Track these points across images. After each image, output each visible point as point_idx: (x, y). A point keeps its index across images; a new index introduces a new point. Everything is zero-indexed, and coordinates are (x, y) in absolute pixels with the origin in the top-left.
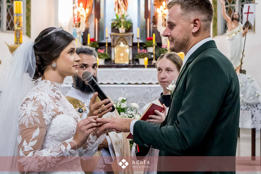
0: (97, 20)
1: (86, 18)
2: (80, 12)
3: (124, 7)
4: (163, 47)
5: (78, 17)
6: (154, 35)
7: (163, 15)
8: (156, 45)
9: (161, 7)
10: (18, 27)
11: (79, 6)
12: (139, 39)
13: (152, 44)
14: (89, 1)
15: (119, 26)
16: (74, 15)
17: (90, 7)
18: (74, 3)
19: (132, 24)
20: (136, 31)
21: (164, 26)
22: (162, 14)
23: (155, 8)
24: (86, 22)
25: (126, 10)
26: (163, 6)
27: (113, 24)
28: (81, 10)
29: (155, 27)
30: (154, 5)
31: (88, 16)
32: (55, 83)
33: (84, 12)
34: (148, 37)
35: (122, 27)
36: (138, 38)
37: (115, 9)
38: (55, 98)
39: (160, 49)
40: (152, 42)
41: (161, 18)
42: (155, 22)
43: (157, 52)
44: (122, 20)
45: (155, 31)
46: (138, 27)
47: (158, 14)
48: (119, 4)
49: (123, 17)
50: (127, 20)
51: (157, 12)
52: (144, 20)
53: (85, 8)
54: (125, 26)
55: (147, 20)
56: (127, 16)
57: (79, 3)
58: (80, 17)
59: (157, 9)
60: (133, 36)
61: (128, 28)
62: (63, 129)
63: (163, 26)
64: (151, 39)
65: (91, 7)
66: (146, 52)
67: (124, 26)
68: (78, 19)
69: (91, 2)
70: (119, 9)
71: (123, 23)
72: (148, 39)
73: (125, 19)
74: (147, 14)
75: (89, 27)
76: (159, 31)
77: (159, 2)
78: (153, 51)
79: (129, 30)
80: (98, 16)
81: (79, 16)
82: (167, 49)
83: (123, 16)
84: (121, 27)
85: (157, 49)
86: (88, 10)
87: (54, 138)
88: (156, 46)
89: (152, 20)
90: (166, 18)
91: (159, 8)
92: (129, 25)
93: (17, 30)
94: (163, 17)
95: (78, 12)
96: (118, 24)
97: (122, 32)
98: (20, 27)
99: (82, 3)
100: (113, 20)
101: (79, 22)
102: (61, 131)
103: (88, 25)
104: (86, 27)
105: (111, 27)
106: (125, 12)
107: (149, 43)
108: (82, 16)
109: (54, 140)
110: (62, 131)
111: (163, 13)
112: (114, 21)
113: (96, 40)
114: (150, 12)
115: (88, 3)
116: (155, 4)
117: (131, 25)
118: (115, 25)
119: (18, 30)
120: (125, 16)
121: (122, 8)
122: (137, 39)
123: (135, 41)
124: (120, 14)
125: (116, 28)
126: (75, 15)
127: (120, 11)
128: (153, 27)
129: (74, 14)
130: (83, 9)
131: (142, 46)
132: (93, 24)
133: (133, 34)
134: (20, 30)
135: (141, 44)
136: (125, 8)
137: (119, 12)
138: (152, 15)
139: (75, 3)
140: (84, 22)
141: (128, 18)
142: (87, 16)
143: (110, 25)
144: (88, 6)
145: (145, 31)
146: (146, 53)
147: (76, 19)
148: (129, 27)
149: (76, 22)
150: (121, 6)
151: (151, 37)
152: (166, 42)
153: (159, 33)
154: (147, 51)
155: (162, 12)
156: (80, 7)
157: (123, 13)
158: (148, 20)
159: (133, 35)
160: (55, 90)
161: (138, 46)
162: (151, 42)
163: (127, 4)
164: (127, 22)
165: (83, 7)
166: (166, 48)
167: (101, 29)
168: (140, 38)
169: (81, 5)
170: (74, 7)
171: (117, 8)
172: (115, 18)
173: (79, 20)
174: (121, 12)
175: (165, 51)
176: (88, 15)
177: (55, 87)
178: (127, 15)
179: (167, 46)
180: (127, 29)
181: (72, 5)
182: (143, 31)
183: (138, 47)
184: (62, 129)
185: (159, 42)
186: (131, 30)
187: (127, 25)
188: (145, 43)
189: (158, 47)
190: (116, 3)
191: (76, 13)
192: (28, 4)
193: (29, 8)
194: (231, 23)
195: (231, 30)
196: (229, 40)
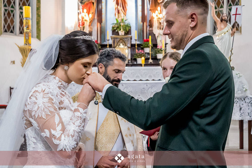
0: (99, 24)
1: (90, 22)
2: (84, 17)
3: (123, 12)
4: (158, 47)
5: (82, 21)
6: (150, 37)
7: (158, 19)
8: (152, 46)
9: (157, 12)
11: (83, 12)
12: (136, 41)
13: (149, 45)
14: (92, 8)
15: (118, 30)
16: (79, 20)
17: (93, 13)
18: (79, 9)
19: (130, 27)
20: (134, 34)
21: (159, 29)
22: (157, 19)
23: (151, 13)
24: (89, 26)
25: (125, 15)
26: (158, 11)
27: (113, 27)
28: (85, 15)
29: (151, 30)
30: (150, 10)
31: (91, 21)
33: (87, 17)
34: (145, 39)
35: (122, 30)
36: (136, 40)
37: (115, 14)
39: (156, 49)
40: (149, 43)
42: (151, 25)
43: (153, 52)
44: (122, 24)
45: (151, 33)
46: (136, 30)
47: (154, 18)
48: (119, 9)
49: (122, 21)
50: (126, 24)
51: (152, 16)
52: (142, 23)
53: (89, 14)
54: (124, 29)
55: (143, 23)
56: (126, 20)
57: (83, 9)
58: (84, 21)
59: (152, 13)
60: (131, 38)
63: (158, 29)
64: (148, 41)
65: (94, 13)
66: (143, 52)
67: (123, 29)
68: (82, 23)
69: (94, 9)
70: (119, 14)
71: (123, 26)
72: (145, 41)
73: (124, 23)
74: (144, 18)
75: (92, 30)
76: (154, 33)
77: (154, 7)
78: (150, 51)
79: (128, 32)
80: (100, 21)
81: (83, 21)
83: (122, 20)
84: (120, 30)
85: (153, 50)
86: (91, 15)
88: (152, 47)
89: (148, 24)
90: (161, 21)
91: (155, 13)
92: (128, 29)
93: (26, 32)
94: (158, 20)
95: (83, 17)
96: (118, 27)
97: (122, 35)
98: (28, 29)
99: (86, 9)
100: (113, 24)
101: (83, 26)
103: (91, 28)
104: (89, 31)
105: (112, 30)
106: (124, 17)
107: (146, 44)
108: (85, 20)
111: (158, 17)
112: (114, 25)
113: (99, 42)
114: (146, 16)
115: (91, 9)
116: (151, 9)
117: (130, 28)
118: (115, 28)
120: (124, 20)
121: (122, 13)
122: (135, 41)
123: (133, 42)
124: (120, 18)
125: (117, 31)
126: (80, 20)
127: (120, 16)
128: (149, 30)
129: (79, 19)
130: (87, 14)
131: (140, 47)
132: (96, 28)
133: (132, 36)
134: (29, 33)
135: (138, 45)
136: (124, 13)
137: (119, 17)
138: (148, 19)
139: (80, 9)
140: (88, 27)
141: (127, 22)
142: (90, 21)
143: (111, 29)
144: (91, 12)
145: (142, 34)
146: (143, 53)
147: (81, 24)
148: (128, 30)
149: (81, 26)
150: (121, 12)
151: (148, 39)
152: (161, 43)
153: (155, 35)
154: (144, 51)
155: (157, 16)
156: (84, 12)
157: (123, 18)
158: (145, 23)
159: (131, 37)
160: (61, 88)
161: (136, 47)
162: (147, 43)
163: (126, 10)
164: (126, 26)
165: (87, 12)
166: (161, 48)
167: (102, 32)
168: (138, 39)
169: (85, 10)
170: (78, 13)
171: (117, 14)
172: (115, 22)
173: (83, 24)
174: (121, 17)
175: (160, 51)
176: (91, 20)
178: (126, 19)
179: (162, 46)
180: (126, 32)
181: (77, 11)
182: (140, 33)
183: (136, 48)
185: (154, 43)
186: (129, 33)
187: (126, 28)
188: (142, 44)
189: (154, 48)
190: (116, 8)
191: (80, 18)
192: (38, 11)
193: (39, 14)
194: (220, 24)
195: (221, 30)
196: (218, 39)
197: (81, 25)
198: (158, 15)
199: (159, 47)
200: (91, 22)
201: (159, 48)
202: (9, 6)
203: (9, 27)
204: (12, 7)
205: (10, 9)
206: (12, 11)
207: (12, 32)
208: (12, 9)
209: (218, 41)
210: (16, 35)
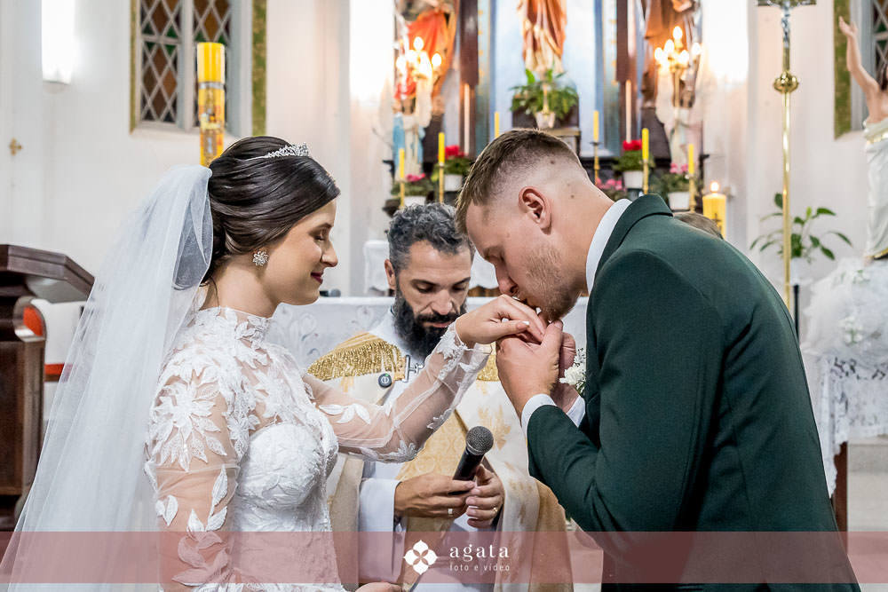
0: (467, 88)
1: (435, 84)
2: (416, 65)
3: (551, 46)
4: (673, 170)
5: (408, 80)
6: (645, 132)
7: (674, 70)
8: (653, 165)
9: (669, 43)
10: (210, 121)
11: (411, 47)
12: (597, 147)
13: (640, 162)
14: (442, 32)
15: (535, 108)
16: (397, 76)
17: (446, 51)
18: (397, 37)
19: (577, 99)
20: (591, 123)
21: (677, 103)
22: (671, 68)
23: (651, 49)
24: (433, 95)
25: (560, 57)
26: (673, 39)
27: (516, 100)
28: (419, 60)
30: (647, 38)
31: (439, 78)
32: (251, 317)
33: (428, 66)
34: (629, 140)
35: (546, 108)
36: (595, 144)
37: (524, 55)
38: (254, 367)
39: (667, 176)
40: (641, 156)
41: (669, 80)
42: (649, 92)
43: (653, 188)
44: (546, 89)
45: (650, 119)
46: (597, 107)
47: (659, 66)
48: (537, 37)
49: (547, 78)
50: (562, 87)
51: (654, 61)
52: (617, 85)
53: (430, 55)
54: (555, 105)
55: (623, 85)
56: (560, 75)
57: (411, 37)
58: (415, 80)
59: (654, 50)
60: (578, 139)
61: (562, 112)
62: (282, 474)
63: (674, 105)
64: (636, 146)
65: (449, 51)
66: (619, 187)
67: (550, 105)
68: (409, 87)
69: (449, 35)
70: (538, 54)
71: (550, 96)
72: (627, 147)
73: (554, 84)
74: (624, 67)
75: (441, 110)
76: (662, 118)
77: (660, 28)
78: (643, 184)
79: (568, 117)
80: (471, 76)
81: (412, 78)
82: (687, 177)
83: (548, 74)
84: (540, 108)
85: (655, 178)
86: (438, 60)
87: (257, 501)
88: (651, 169)
89: (639, 86)
90: (683, 78)
91: (663, 48)
92: (568, 103)
93: (207, 131)
94: (674, 74)
95: (410, 66)
96: (533, 100)
97: (545, 127)
98: (215, 121)
99: (422, 37)
100: (516, 88)
101: (412, 97)
102: (275, 480)
103: (440, 104)
104: (432, 112)
105: (511, 109)
106: (554, 62)
107: (631, 158)
108: (419, 77)
109: (253, 509)
110: (280, 480)
111: (674, 63)
112: (519, 91)
113: (467, 150)
114: (634, 60)
115: (439, 36)
116: (650, 34)
117: (573, 102)
118: (523, 103)
119: (211, 132)
120: (554, 74)
121: (546, 51)
122: (591, 146)
123: (587, 152)
124: (541, 68)
125: (528, 112)
126: (401, 75)
127: (539, 61)
128: (643, 109)
129: (398, 73)
130: (425, 55)
131: (610, 168)
132: (456, 100)
133: (580, 132)
134: (217, 132)
135: (604, 162)
136: (554, 51)
137: (536, 63)
138: (641, 68)
139: (401, 37)
140: (428, 98)
141: (563, 83)
142: (436, 78)
143: (509, 104)
144: (440, 46)
145: (617, 121)
146: (621, 191)
147: (404, 89)
148: (566, 109)
149: (404, 97)
150: (542, 44)
151: (638, 141)
152: (683, 154)
153: (662, 125)
154: (623, 184)
155: (670, 59)
156: (414, 49)
157: (549, 66)
158: (628, 85)
159: (577, 134)
160: (251, 339)
161: (597, 167)
162: (635, 154)
163: (562, 39)
164: (560, 93)
165: (424, 49)
166: (685, 173)
167: (479, 115)
168: (603, 141)
169: (419, 42)
170: (396, 52)
171: (530, 51)
172: (524, 81)
173: (412, 90)
174: (544, 62)
175: (681, 184)
176: (441, 73)
177: (251, 331)
178: (562, 71)
179: (687, 166)
180: (562, 117)
181: (392, 45)
182: (612, 119)
183: (596, 173)
184: (278, 473)
185: (662, 154)
186: (573, 120)
187: (559, 101)
188: (617, 159)
189: (660, 171)
190: (526, 34)
191: (403, 71)
192: (258, 45)
193: (262, 55)
194: (879, 96)
195: (880, 120)
196: (871, 151)
197: (405, 93)
198: (675, 55)
199: (676, 168)
200: (441, 80)
201: (675, 174)
202: (160, 30)
203: (159, 102)
204: (171, 34)
205: (162, 39)
206: (171, 48)
207: (169, 119)
208: (171, 41)
209: (871, 156)
210: (182, 128)
